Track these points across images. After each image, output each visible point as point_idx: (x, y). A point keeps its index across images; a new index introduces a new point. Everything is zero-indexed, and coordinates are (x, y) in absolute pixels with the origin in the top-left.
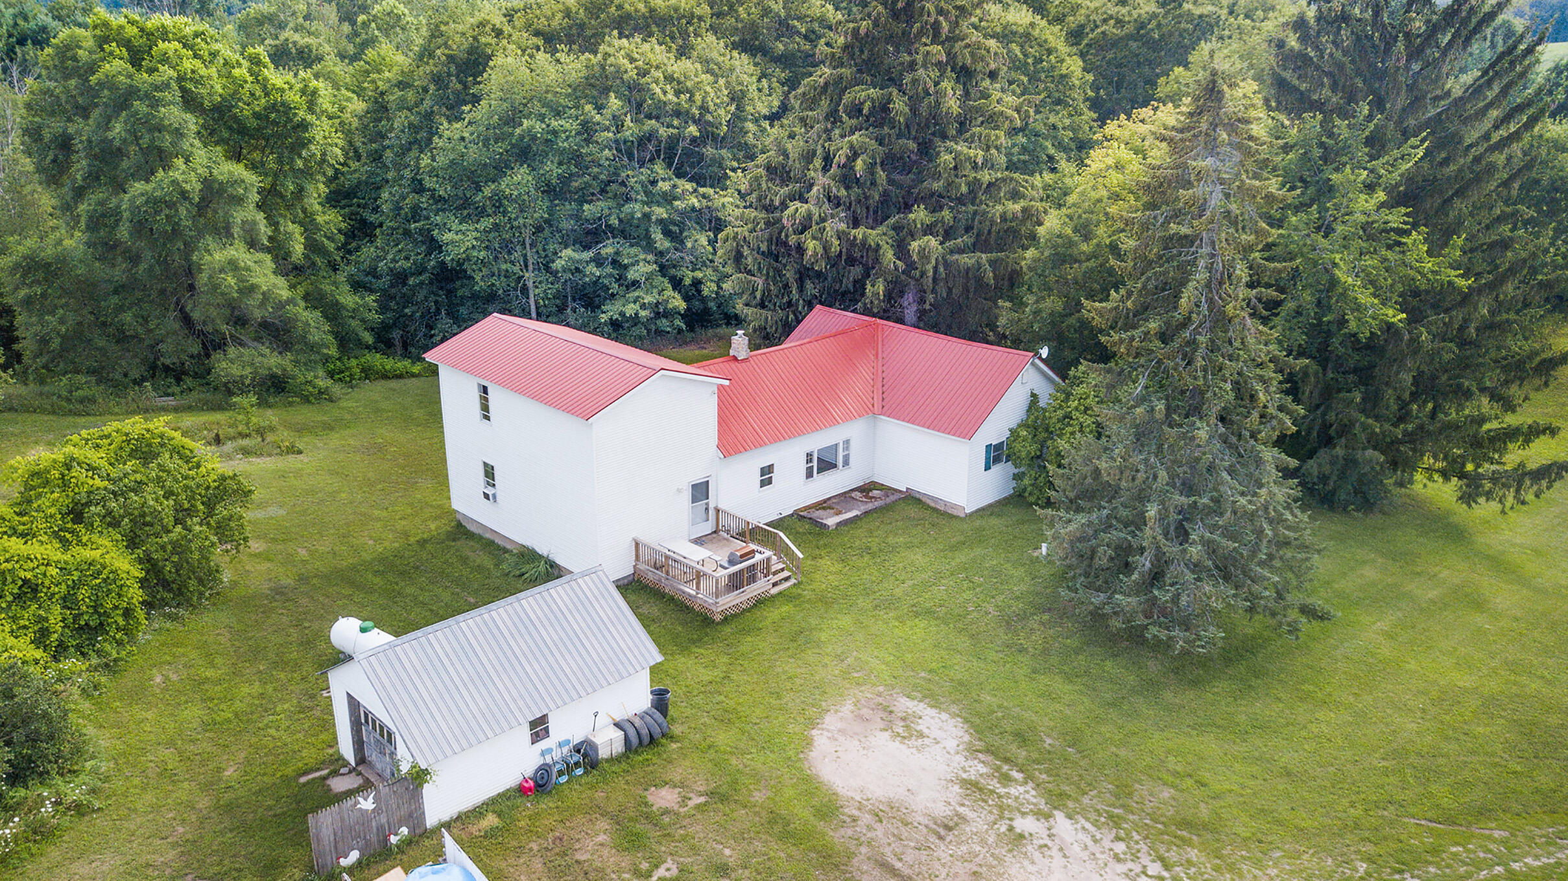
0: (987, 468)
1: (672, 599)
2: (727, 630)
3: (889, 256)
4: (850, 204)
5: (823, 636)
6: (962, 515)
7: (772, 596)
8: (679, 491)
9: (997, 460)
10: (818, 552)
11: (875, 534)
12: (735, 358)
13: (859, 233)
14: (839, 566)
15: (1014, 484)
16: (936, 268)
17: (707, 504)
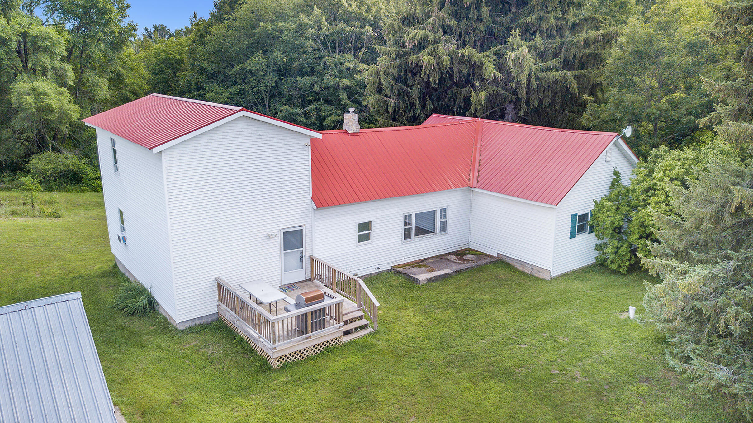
0: (572, 236)
1: (241, 341)
2: (282, 378)
3: (490, 70)
4: (461, 33)
5: (381, 394)
6: (548, 278)
7: (344, 345)
8: (269, 237)
9: (581, 229)
10: (404, 303)
11: (464, 290)
12: (346, 132)
13: (466, 51)
14: (420, 318)
15: (596, 254)
16: (529, 80)
17: (302, 252)
